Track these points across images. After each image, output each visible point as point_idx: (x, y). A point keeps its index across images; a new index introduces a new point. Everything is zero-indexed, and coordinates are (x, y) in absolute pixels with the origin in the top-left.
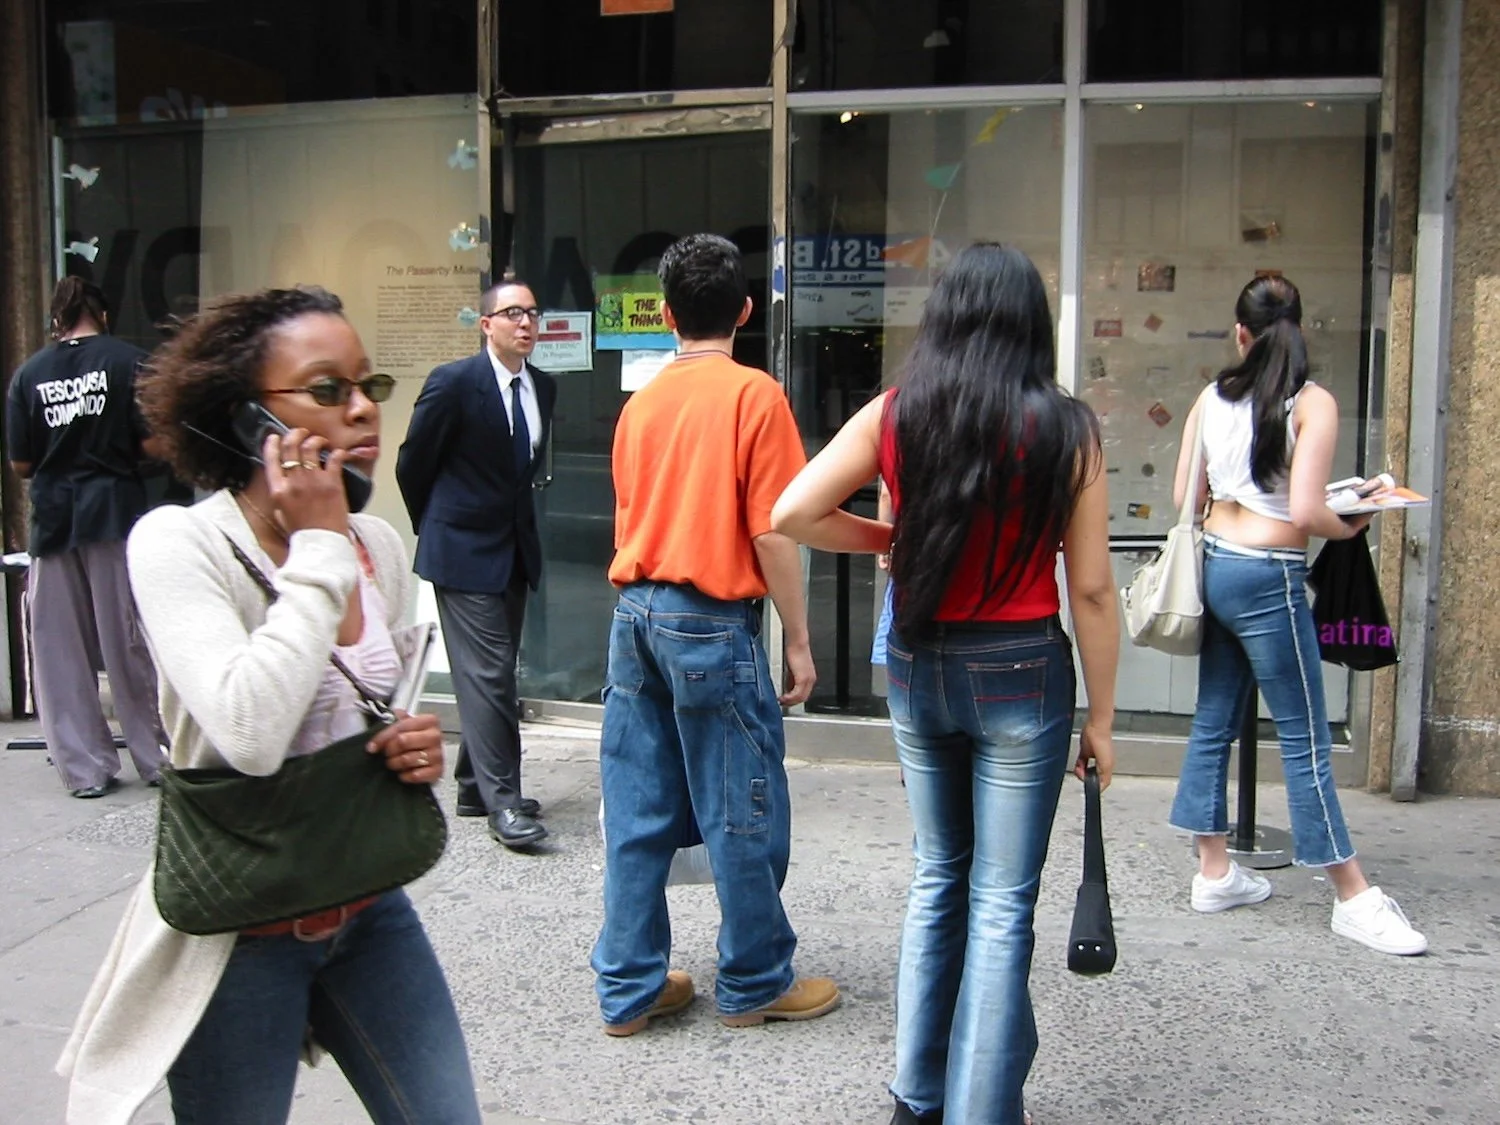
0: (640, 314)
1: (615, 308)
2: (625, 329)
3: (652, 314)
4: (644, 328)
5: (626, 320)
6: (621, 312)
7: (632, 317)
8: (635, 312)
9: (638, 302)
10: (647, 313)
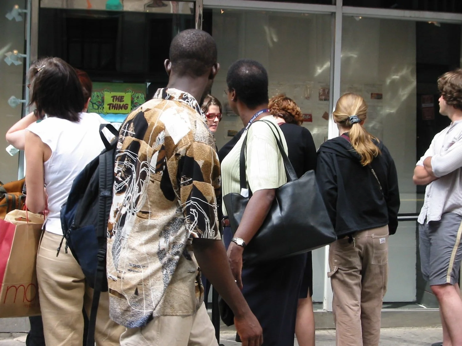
0: (114, 103)
1: (100, 100)
2: (105, 111)
3: (122, 104)
4: (117, 111)
5: (106, 106)
6: (103, 101)
7: (110, 105)
8: (112, 102)
9: (113, 97)
10: (119, 103)
